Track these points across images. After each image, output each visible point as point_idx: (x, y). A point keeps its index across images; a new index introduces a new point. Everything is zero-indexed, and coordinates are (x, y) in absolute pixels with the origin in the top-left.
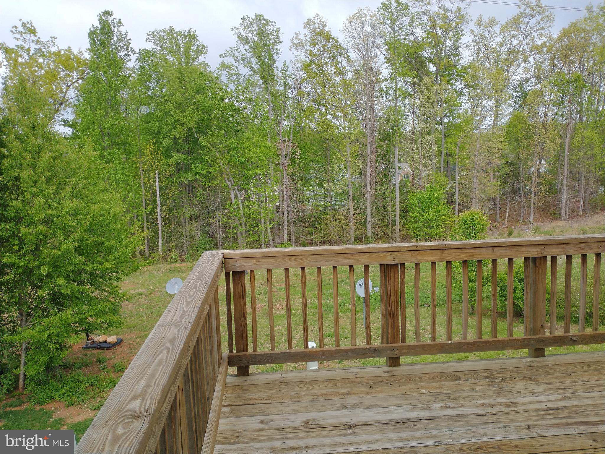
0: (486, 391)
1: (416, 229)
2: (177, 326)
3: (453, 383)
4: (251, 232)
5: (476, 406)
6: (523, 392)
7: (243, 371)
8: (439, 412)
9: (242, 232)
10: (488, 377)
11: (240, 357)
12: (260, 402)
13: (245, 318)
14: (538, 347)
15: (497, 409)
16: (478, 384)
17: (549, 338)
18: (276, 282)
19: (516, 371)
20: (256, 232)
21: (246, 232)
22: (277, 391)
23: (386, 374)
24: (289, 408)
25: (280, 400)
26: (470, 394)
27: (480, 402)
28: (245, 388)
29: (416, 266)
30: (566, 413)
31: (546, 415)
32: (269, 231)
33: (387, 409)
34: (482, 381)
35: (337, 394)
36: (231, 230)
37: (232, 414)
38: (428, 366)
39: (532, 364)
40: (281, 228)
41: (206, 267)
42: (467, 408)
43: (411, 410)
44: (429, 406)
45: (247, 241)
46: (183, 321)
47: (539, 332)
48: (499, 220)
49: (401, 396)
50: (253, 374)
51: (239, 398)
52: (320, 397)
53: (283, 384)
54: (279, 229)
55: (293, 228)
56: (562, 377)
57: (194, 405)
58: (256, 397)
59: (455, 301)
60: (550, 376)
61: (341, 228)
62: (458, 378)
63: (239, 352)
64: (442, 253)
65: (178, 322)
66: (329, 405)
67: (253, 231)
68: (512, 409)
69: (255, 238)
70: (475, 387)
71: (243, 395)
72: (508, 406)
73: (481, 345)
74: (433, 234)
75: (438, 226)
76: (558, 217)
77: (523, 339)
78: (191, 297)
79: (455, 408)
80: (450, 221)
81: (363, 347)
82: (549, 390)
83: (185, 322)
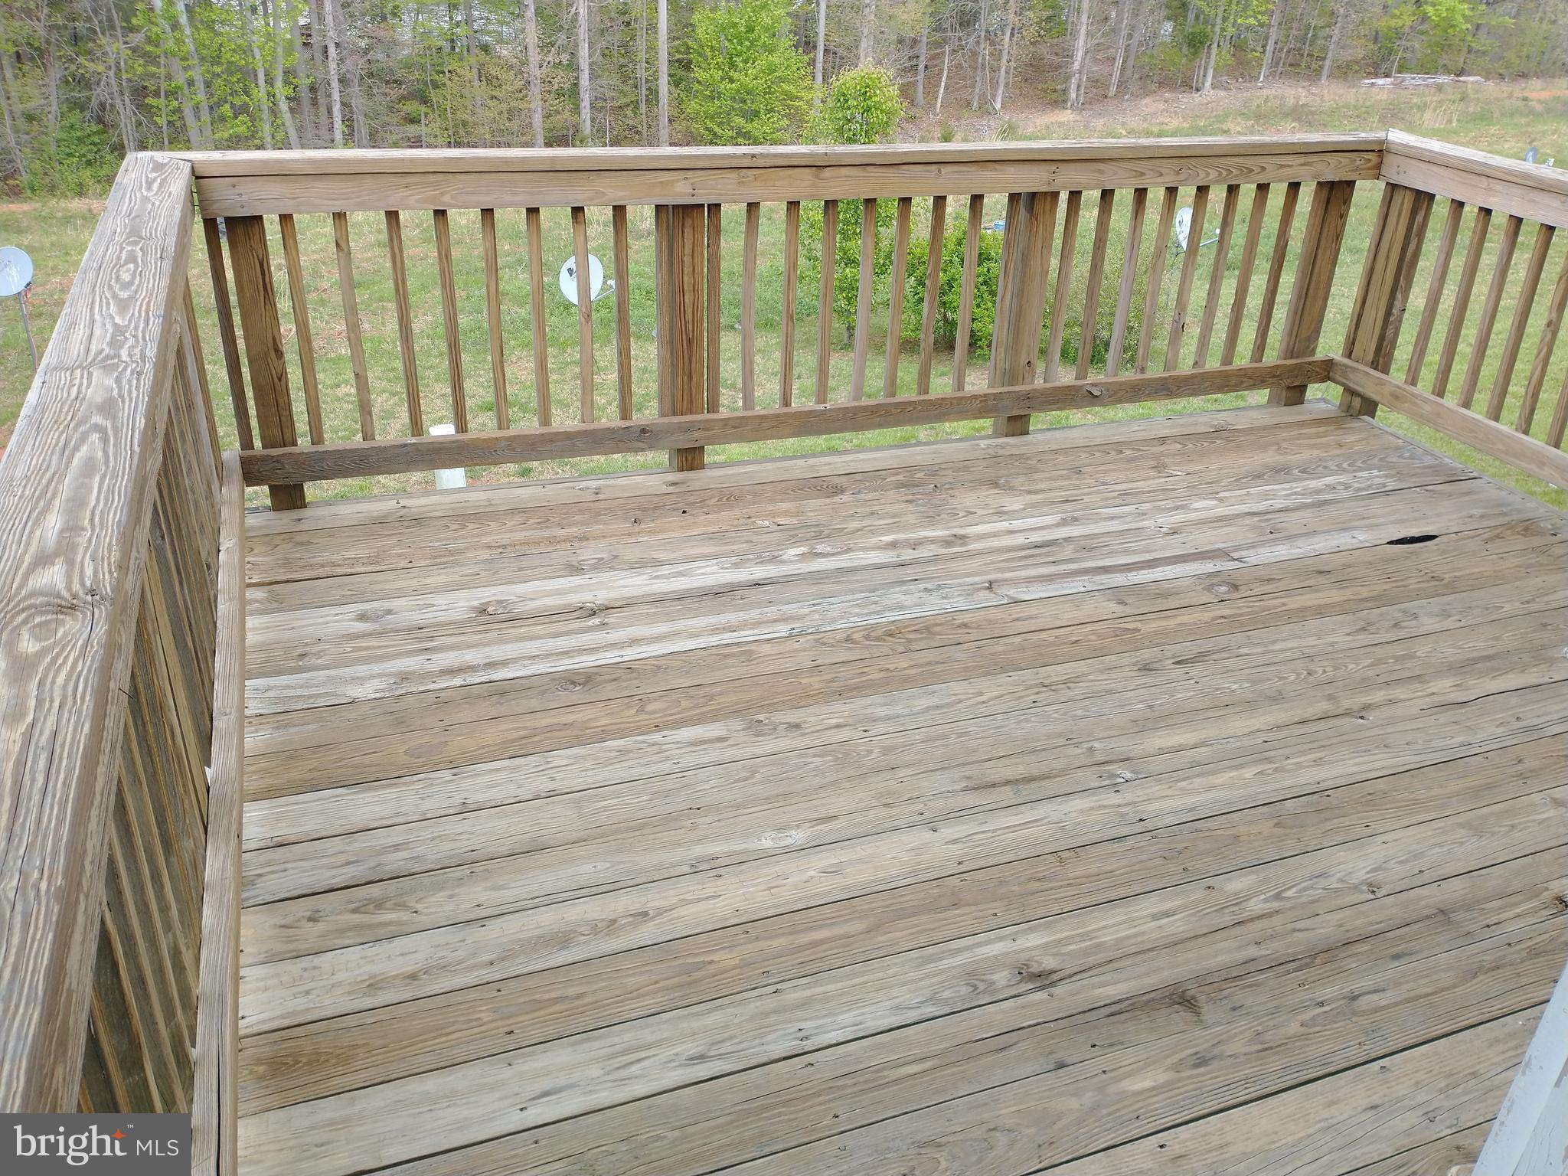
0: (900, 515)
1: (712, 118)
2: (108, 369)
3: (828, 500)
4: (226, 109)
5: (878, 548)
6: (980, 512)
7: (288, 497)
8: (798, 566)
9: (196, 108)
10: (904, 485)
11: (277, 459)
12: (349, 571)
13: (279, 354)
14: (1015, 413)
15: (924, 552)
16: (883, 501)
17: (1044, 393)
18: (324, 263)
19: (966, 469)
20: (244, 109)
21: (211, 108)
22: (393, 541)
23: (671, 489)
24: (429, 580)
25: (404, 563)
26: (866, 522)
27: (888, 538)
28: (299, 538)
29: (749, 211)
30: (1068, 551)
31: (1026, 557)
32: (284, 106)
33: (680, 568)
34: (892, 492)
35: (552, 541)
36: (161, 102)
37: (274, 605)
38: (769, 466)
39: (1001, 452)
40: (322, 100)
41: (146, 199)
42: (860, 554)
43: (736, 565)
44: (776, 554)
45: (218, 136)
46: (124, 353)
47: (1020, 379)
48: (922, 102)
49: (710, 537)
50: (316, 504)
51: (287, 563)
52: (509, 549)
53: (405, 524)
54: (314, 102)
55: (358, 101)
56: (1062, 477)
57: (181, 583)
58: (336, 558)
59: (808, 315)
60: (1036, 476)
61: (504, 107)
62: (839, 490)
63: (273, 447)
64: (817, 177)
65: (108, 357)
66: (535, 567)
67: (233, 106)
68: (955, 550)
69: (242, 129)
70: (877, 508)
71: (298, 555)
72: (947, 543)
73: (894, 411)
74: (756, 133)
75: (769, 111)
76: (1058, 101)
77: (985, 395)
78: (125, 286)
79: (833, 554)
80: (800, 99)
81: (613, 425)
82: (1033, 506)
83: (130, 355)
